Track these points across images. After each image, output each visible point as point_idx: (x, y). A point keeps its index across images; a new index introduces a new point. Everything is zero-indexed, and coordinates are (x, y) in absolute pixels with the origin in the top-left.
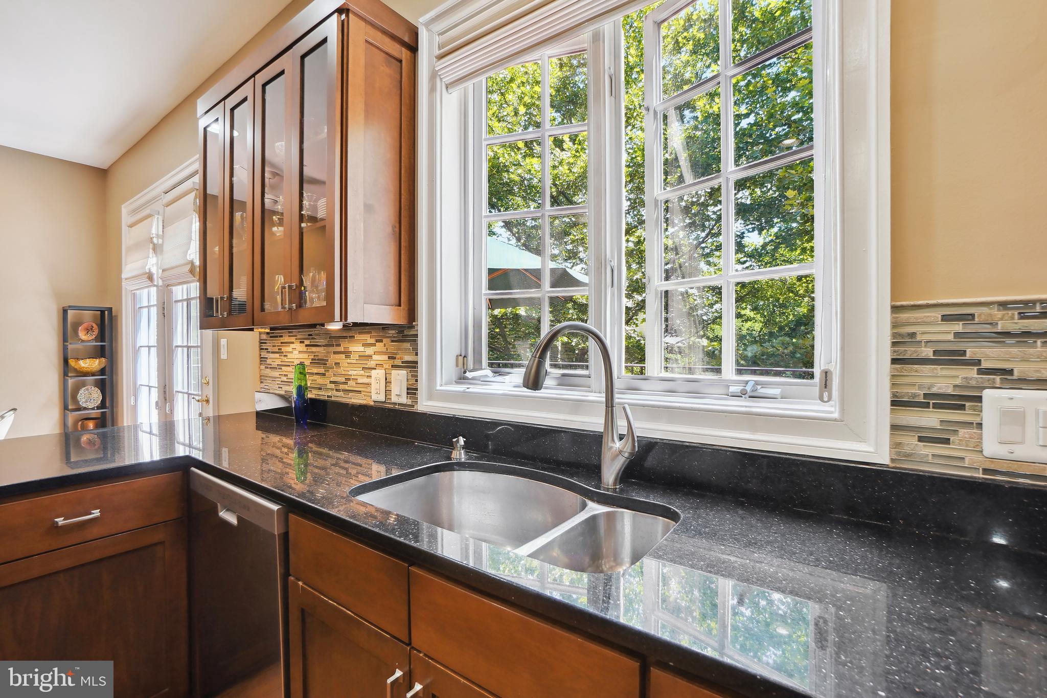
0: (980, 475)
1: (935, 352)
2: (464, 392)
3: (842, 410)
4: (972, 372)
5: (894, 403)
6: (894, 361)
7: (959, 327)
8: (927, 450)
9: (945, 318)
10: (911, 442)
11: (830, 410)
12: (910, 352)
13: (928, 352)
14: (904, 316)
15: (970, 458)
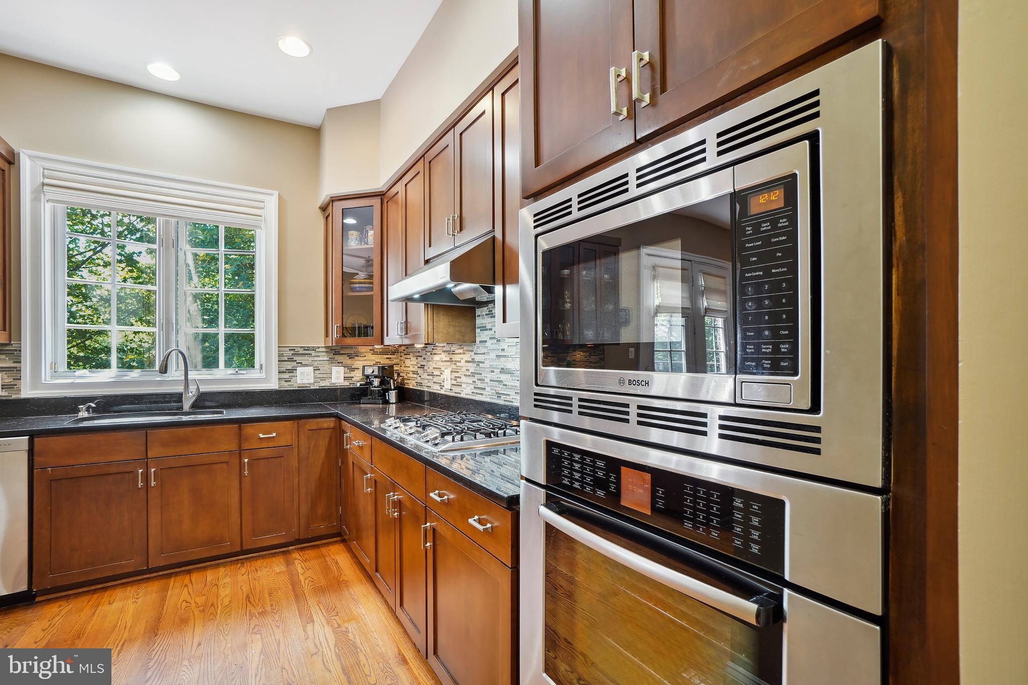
0: (297, 388)
1: (288, 359)
2: (72, 383)
3: (266, 376)
4: (295, 363)
5: (279, 372)
6: (279, 361)
7: (292, 352)
8: (286, 384)
9: (290, 350)
10: (283, 383)
11: (263, 375)
12: (282, 359)
13: (286, 359)
14: (281, 349)
15: (295, 385)
